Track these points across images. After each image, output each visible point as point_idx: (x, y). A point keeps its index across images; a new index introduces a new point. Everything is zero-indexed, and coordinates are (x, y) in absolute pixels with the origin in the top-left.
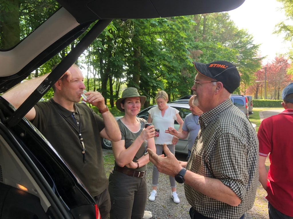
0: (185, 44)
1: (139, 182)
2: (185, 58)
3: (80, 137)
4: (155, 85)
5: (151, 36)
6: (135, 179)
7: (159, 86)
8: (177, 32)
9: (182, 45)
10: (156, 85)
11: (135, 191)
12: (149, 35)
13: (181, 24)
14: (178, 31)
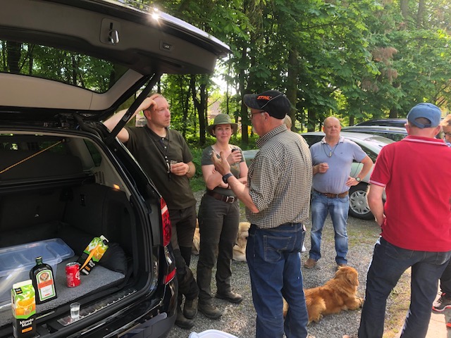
0: (363, 41)
1: (228, 207)
2: (364, 62)
3: (166, 159)
4: (321, 103)
5: (310, 31)
6: (223, 203)
7: (328, 105)
8: (351, 23)
9: (359, 43)
10: (324, 104)
11: (224, 216)
12: (308, 29)
13: (358, 10)
14: (353, 21)
